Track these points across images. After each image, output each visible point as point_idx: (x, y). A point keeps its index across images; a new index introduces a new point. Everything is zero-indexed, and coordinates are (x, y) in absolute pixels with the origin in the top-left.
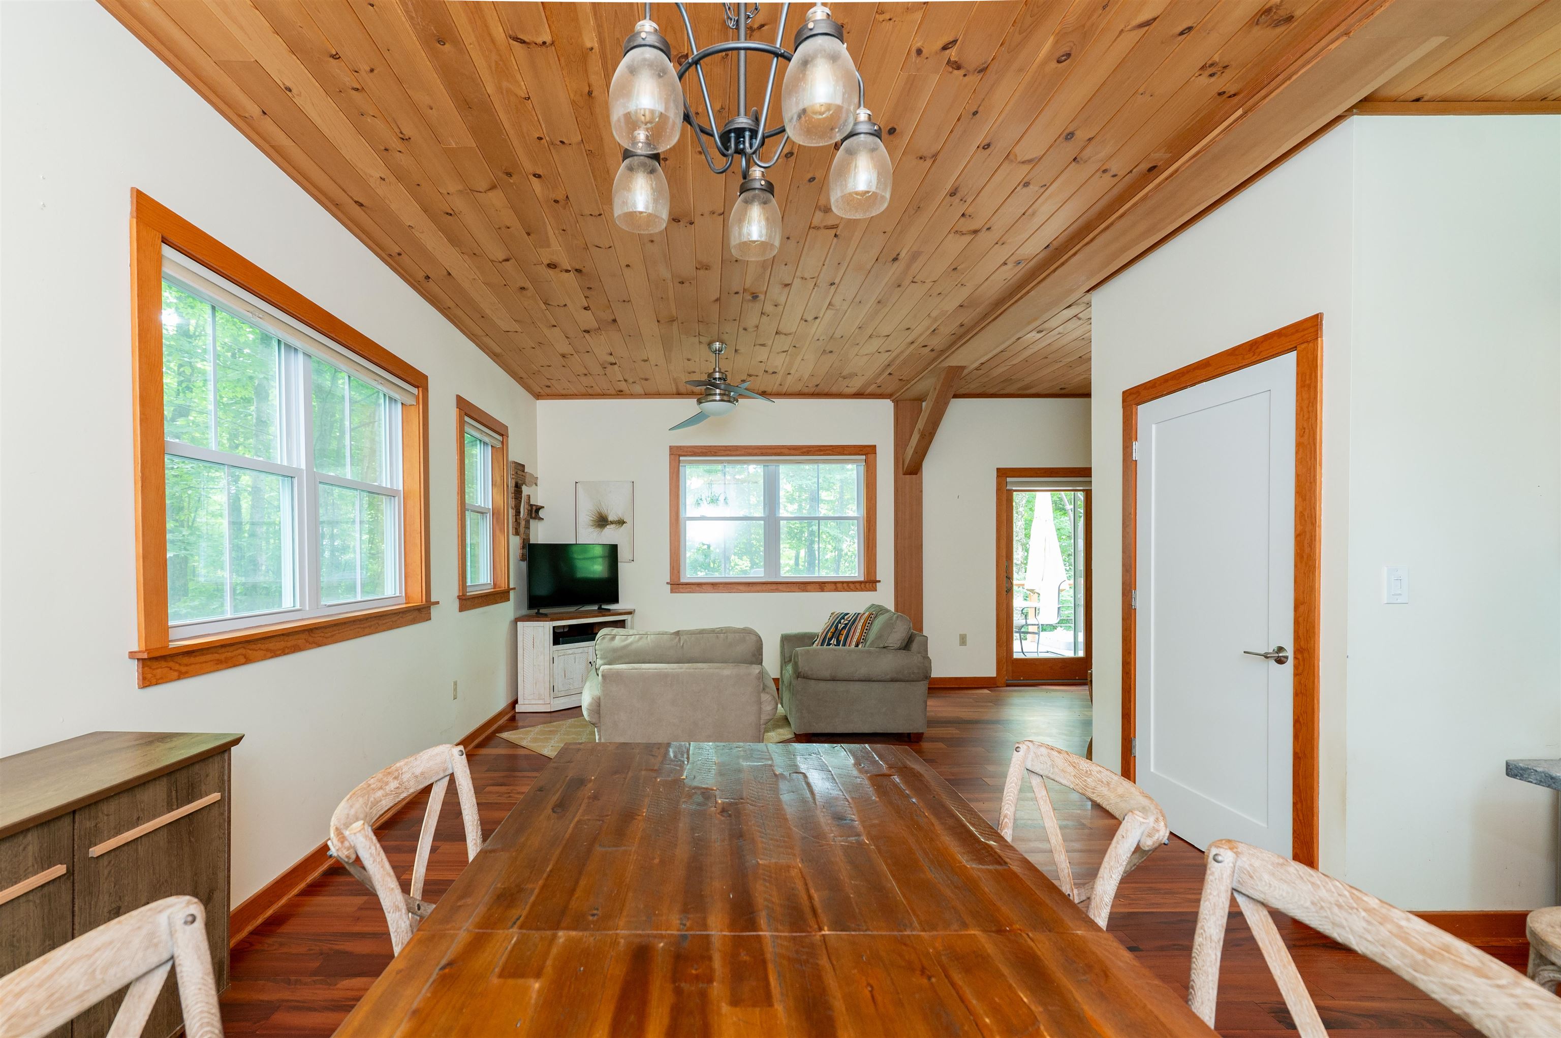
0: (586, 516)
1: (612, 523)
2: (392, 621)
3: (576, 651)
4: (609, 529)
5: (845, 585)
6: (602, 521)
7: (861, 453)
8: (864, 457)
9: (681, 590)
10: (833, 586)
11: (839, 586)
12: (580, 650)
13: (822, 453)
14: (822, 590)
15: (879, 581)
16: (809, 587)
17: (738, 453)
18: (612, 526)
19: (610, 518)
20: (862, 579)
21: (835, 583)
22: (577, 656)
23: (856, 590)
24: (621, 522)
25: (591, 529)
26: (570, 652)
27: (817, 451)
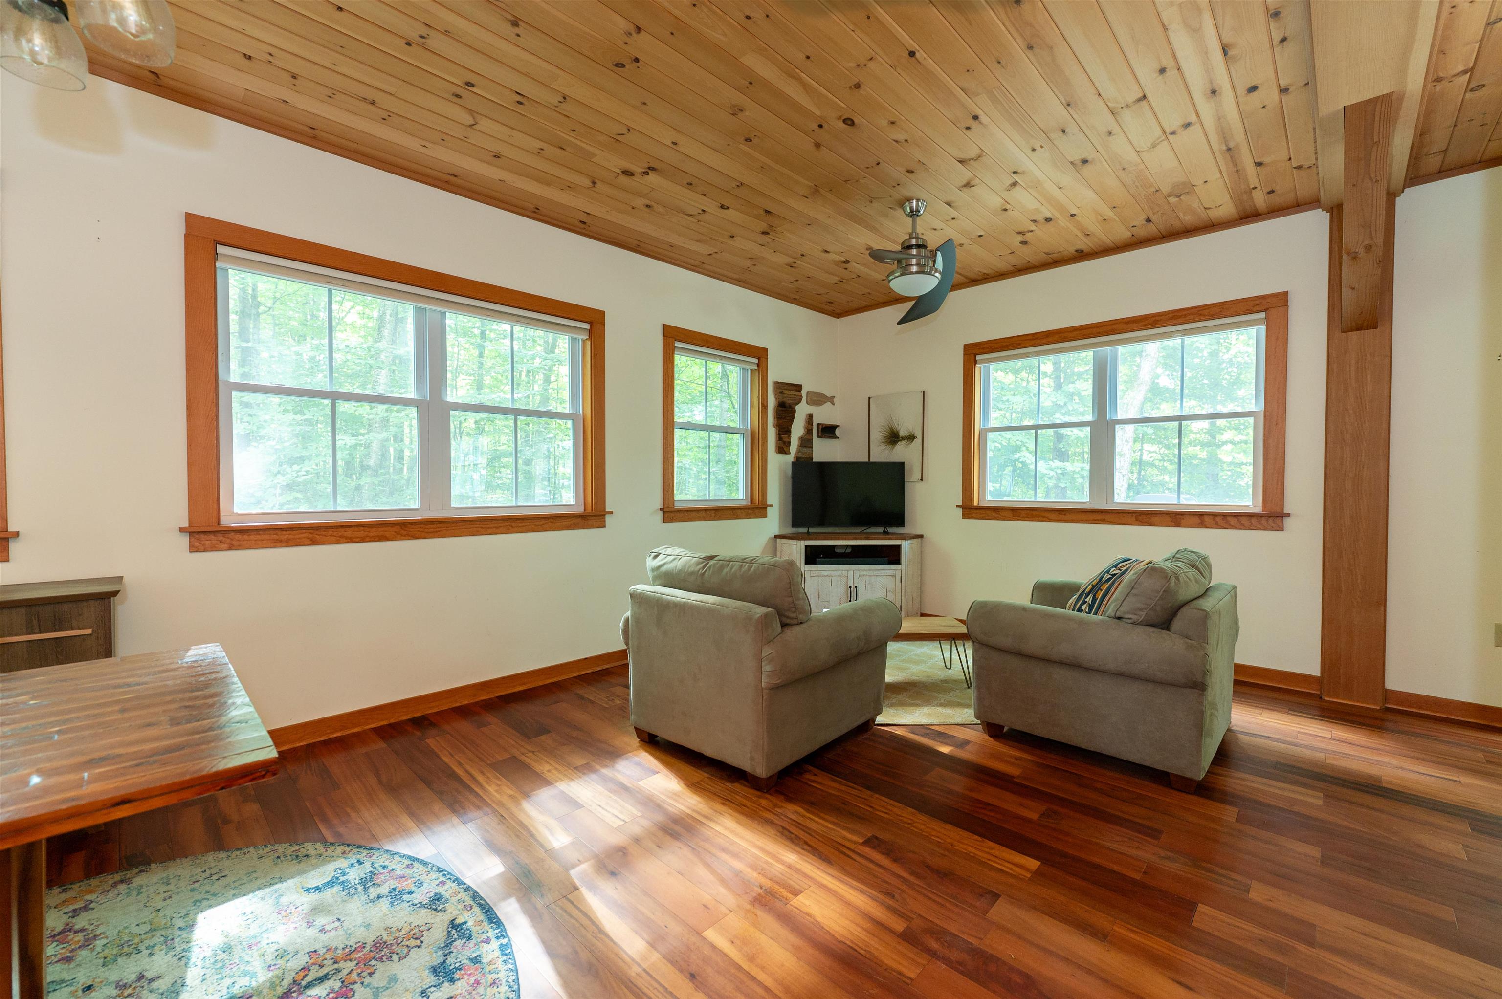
0: (877, 435)
1: (903, 439)
2: (535, 525)
3: (833, 573)
4: (900, 447)
5: (1218, 519)
6: (893, 438)
7: (1256, 309)
8: (1263, 315)
9: (974, 515)
10: (1197, 520)
11: (1207, 519)
12: (839, 573)
13: (1179, 321)
14: (1178, 525)
15: (1288, 515)
16: (1155, 519)
17: (1050, 339)
18: (904, 442)
19: (902, 434)
20: (1258, 509)
21: (1201, 515)
22: (834, 579)
23: (1242, 527)
24: (911, 438)
25: (883, 447)
26: (826, 573)
27: (1171, 319)
